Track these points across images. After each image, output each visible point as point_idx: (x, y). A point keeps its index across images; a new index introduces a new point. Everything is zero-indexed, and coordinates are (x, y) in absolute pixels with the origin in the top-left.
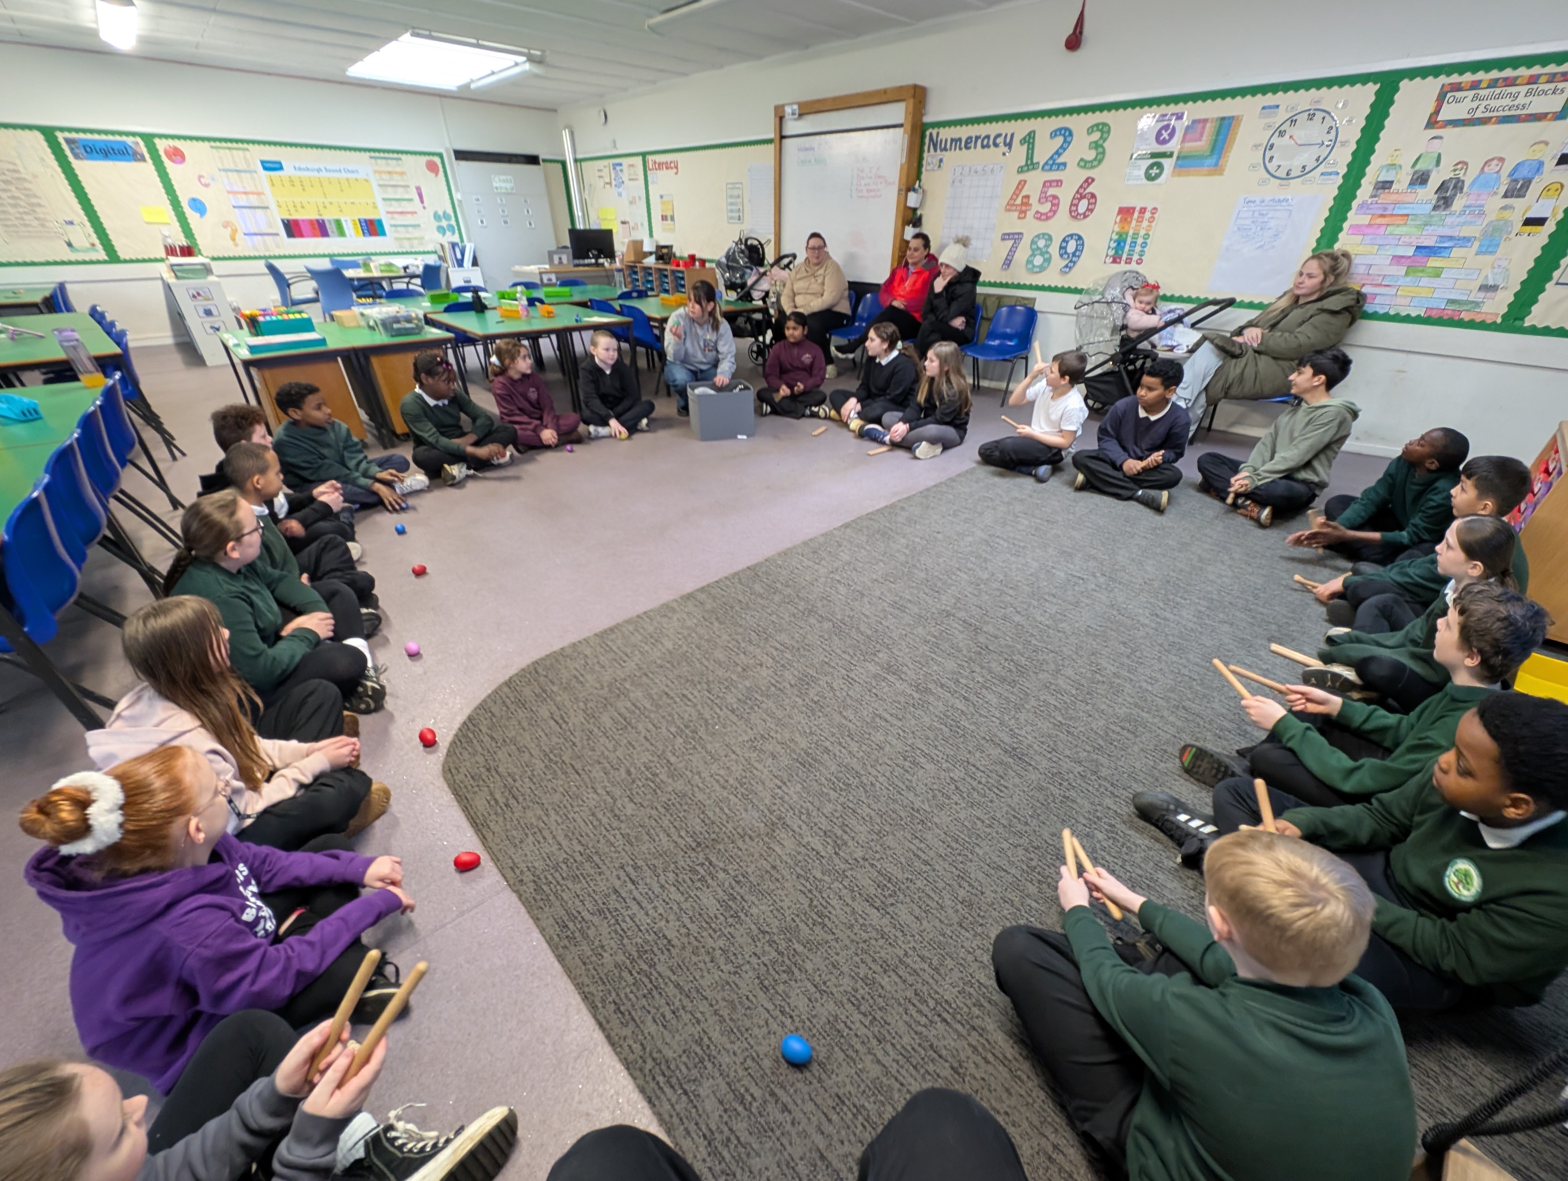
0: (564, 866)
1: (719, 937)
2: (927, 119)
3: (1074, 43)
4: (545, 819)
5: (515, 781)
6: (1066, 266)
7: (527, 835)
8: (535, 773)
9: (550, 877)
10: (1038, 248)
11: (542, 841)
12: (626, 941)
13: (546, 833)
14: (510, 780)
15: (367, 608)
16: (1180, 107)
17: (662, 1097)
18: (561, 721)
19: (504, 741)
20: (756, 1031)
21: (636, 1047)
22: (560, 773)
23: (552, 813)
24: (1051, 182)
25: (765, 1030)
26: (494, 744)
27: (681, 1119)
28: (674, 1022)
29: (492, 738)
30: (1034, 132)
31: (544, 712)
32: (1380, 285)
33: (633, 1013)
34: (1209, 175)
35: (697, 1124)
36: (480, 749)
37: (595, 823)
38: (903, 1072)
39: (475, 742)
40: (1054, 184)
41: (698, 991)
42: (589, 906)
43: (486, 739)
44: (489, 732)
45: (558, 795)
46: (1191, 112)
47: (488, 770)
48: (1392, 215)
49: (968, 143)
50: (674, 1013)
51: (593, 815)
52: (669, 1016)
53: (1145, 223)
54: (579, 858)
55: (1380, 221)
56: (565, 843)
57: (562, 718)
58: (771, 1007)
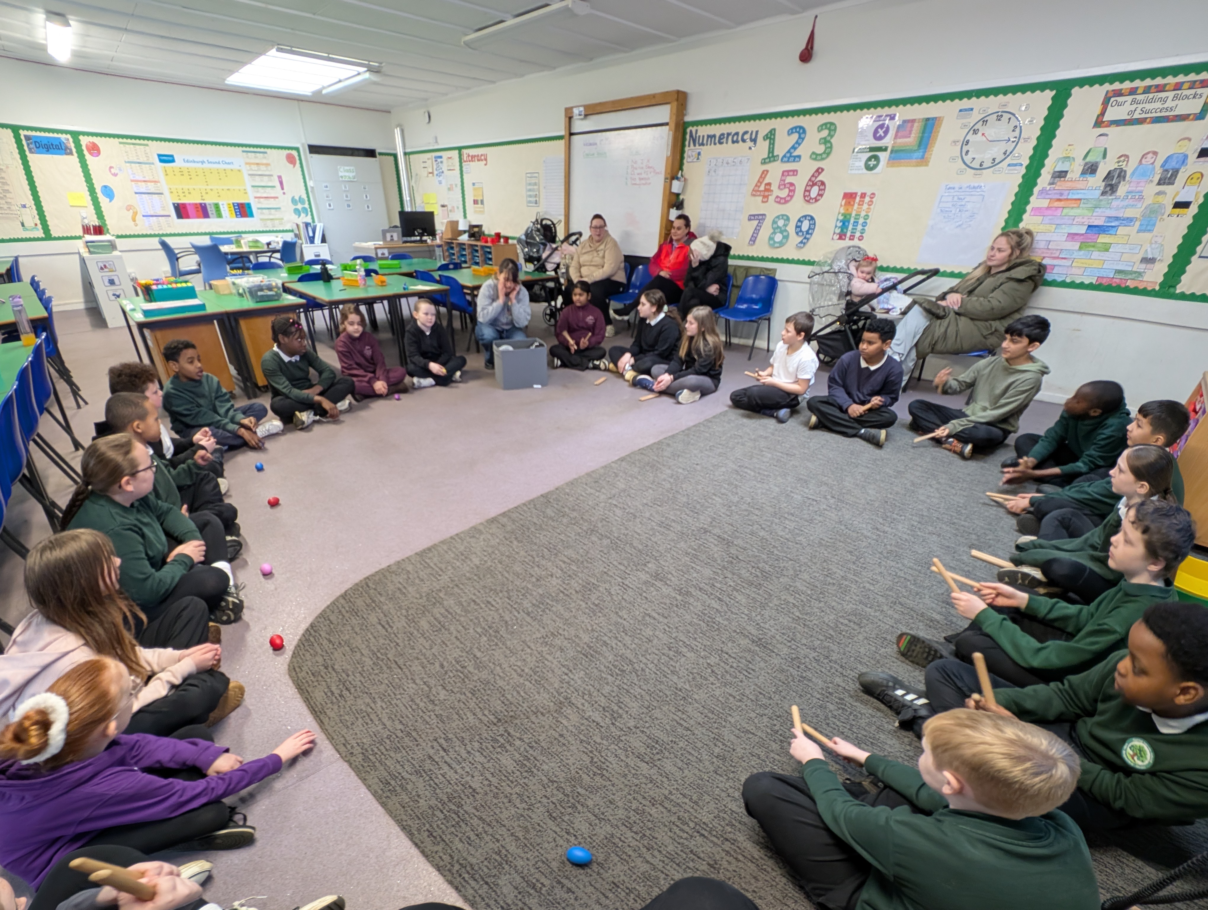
0: (388, 741)
1: (516, 786)
2: (688, 119)
3: (806, 56)
4: (372, 705)
5: (348, 676)
6: (801, 242)
7: (357, 718)
8: (365, 669)
9: (376, 750)
10: (778, 227)
11: (370, 722)
12: (438, 791)
13: (373, 716)
14: (344, 675)
15: (231, 536)
16: (893, 110)
17: (467, 886)
18: (387, 626)
19: (340, 643)
20: (546, 845)
21: (446, 858)
22: (385, 668)
23: (378, 701)
24: (788, 171)
25: (553, 844)
26: (331, 646)
27: (483, 899)
28: (477, 841)
29: (330, 641)
30: (774, 130)
31: (373, 619)
32: (1058, 258)
33: (444, 837)
34: (917, 166)
35: (496, 901)
36: (320, 651)
37: (414, 707)
38: (668, 867)
39: (316, 645)
40: (791, 173)
41: (497, 822)
42: (408, 768)
43: (325, 642)
44: (328, 636)
45: (383, 686)
46: (901, 113)
47: (326, 668)
48: (1067, 199)
49: (721, 139)
50: (477, 835)
51: (412, 700)
52: (473, 837)
53: (865, 206)
54: (400, 734)
55: (1057, 204)
56: (388, 723)
57: (388, 623)
58: (558, 830)
